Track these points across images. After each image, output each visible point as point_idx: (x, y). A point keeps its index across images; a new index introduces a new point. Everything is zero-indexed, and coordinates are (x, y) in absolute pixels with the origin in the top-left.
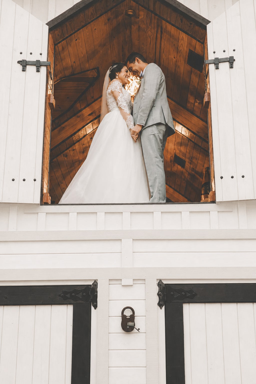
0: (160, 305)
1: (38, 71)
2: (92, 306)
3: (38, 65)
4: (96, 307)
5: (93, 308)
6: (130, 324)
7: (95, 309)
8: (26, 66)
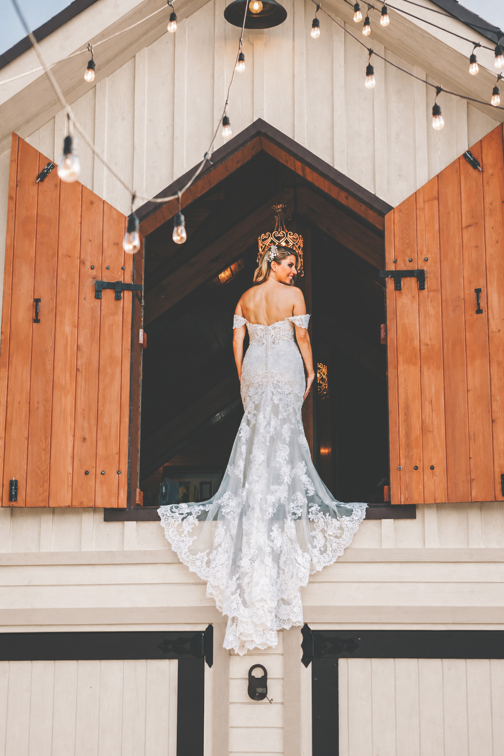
0: (305, 661)
1: (118, 298)
2: (206, 663)
3: (118, 288)
4: (210, 665)
5: (206, 665)
6: (260, 690)
7: (210, 667)
8: (101, 291)
